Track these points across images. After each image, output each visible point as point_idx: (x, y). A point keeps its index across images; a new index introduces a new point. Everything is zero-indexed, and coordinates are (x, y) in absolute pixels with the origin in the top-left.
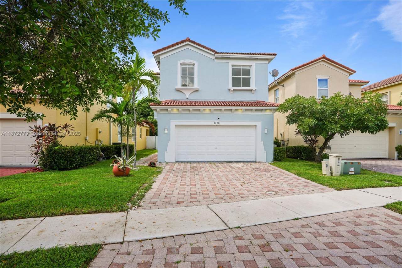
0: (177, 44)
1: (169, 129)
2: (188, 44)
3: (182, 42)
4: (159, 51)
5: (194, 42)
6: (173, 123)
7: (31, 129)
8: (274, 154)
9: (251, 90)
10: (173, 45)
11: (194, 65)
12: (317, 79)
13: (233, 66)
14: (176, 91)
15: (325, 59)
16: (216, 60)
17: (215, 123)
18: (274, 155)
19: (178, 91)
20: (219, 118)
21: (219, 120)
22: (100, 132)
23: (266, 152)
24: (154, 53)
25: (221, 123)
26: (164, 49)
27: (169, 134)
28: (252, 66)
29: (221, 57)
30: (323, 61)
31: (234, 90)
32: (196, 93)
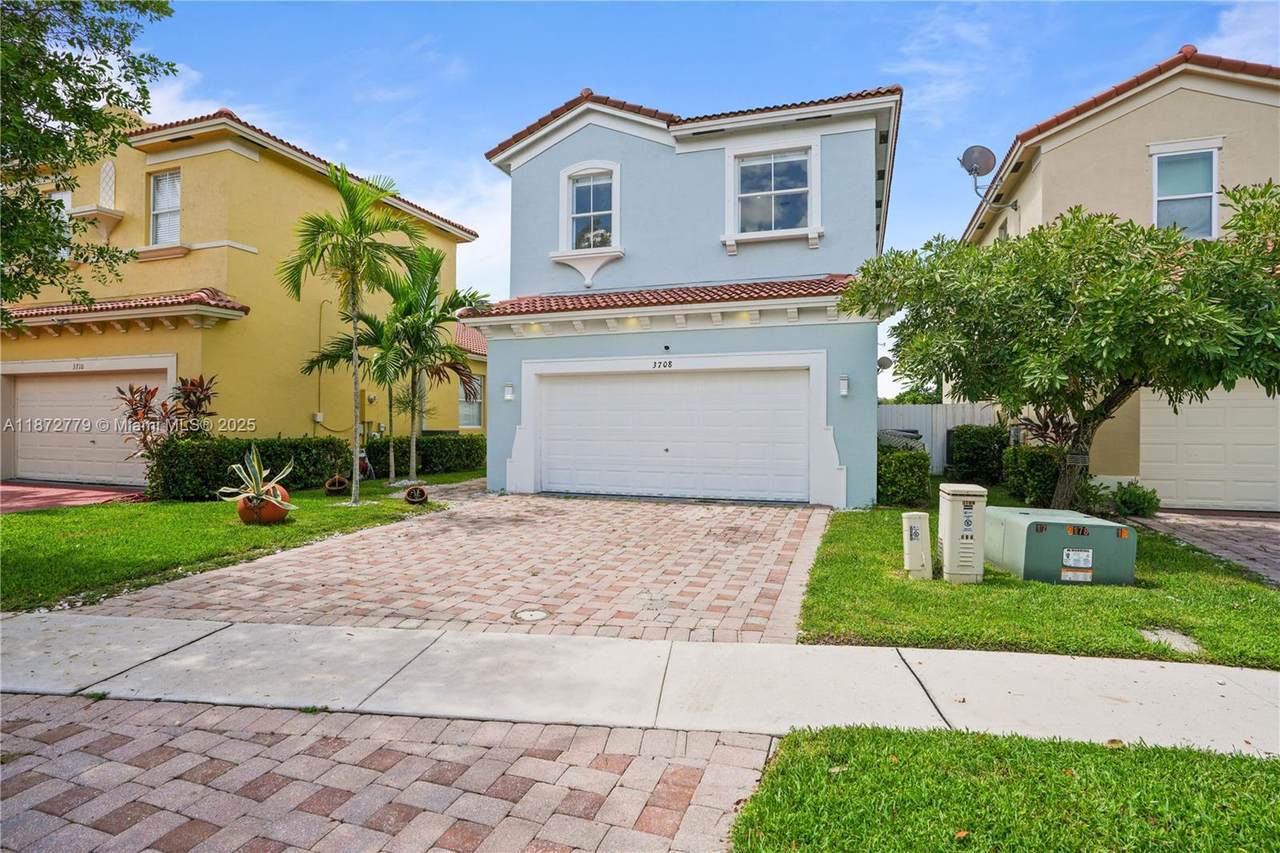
0: (556, 114)
1: (516, 388)
2: (589, 111)
3: (570, 106)
4: (503, 147)
5: (605, 101)
6: (530, 369)
7: (119, 394)
8: (879, 477)
9: (805, 239)
10: (543, 122)
11: (610, 174)
12: (1155, 158)
13: (740, 157)
14: (557, 266)
15: (1193, 63)
16: (680, 149)
17: (657, 365)
18: (879, 483)
19: (562, 264)
20: (667, 348)
21: (668, 354)
22: (371, 401)
23: (845, 467)
24: (490, 155)
25: (679, 363)
26: (517, 138)
27: (516, 404)
28: (810, 148)
29: (694, 134)
30: (1184, 73)
31: (740, 244)
32: (615, 267)
